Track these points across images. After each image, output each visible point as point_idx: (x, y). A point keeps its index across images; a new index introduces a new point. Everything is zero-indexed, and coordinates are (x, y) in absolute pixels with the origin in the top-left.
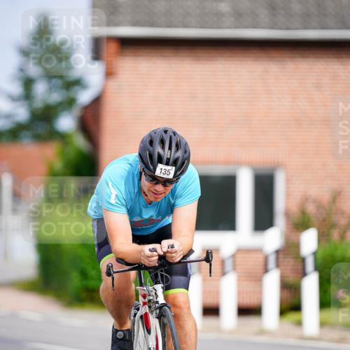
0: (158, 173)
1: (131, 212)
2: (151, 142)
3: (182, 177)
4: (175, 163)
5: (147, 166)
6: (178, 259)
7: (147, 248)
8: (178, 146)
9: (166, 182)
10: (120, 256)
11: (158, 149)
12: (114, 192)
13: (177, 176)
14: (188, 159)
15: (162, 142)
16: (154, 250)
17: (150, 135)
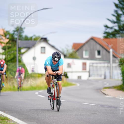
0: (55, 60)
1: (51, 66)
2: (54, 54)
3: (60, 60)
4: (58, 58)
5: (53, 58)
6: (60, 75)
7: (55, 72)
8: (59, 55)
9: (57, 61)
10: (50, 73)
11: (55, 55)
12: (48, 62)
13: (58, 60)
14: (61, 57)
15: (56, 54)
16: (56, 73)
17: (54, 53)
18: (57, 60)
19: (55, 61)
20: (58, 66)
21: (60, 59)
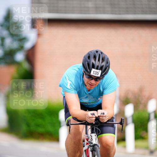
0: (92, 73)
1: (80, 95)
2: (89, 57)
4: (101, 68)
5: (86, 70)
6: (106, 121)
7: (89, 113)
8: (103, 60)
9: (97, 79)
10: (75, 116)
11: (93, 61)
12: (69, 82)
13: (102, 76)
14: (109, 66)
15: (95, 57)
16: (93, 114)
17: (89, 54)
18: (99, 75)
19: (91, 77)
20: (101, 94)
21: (106, 74)
